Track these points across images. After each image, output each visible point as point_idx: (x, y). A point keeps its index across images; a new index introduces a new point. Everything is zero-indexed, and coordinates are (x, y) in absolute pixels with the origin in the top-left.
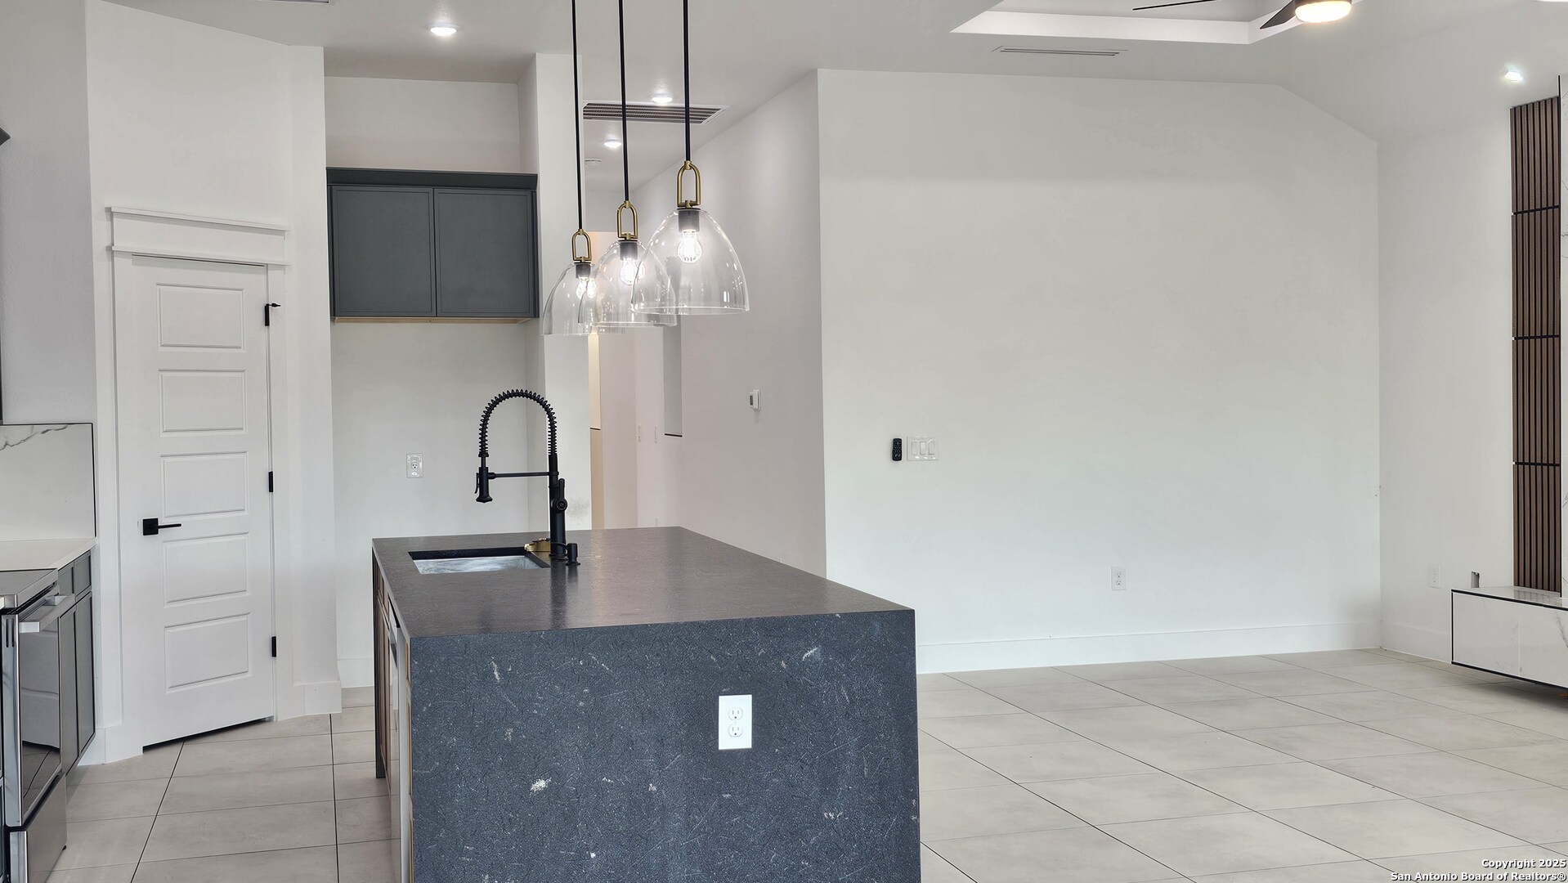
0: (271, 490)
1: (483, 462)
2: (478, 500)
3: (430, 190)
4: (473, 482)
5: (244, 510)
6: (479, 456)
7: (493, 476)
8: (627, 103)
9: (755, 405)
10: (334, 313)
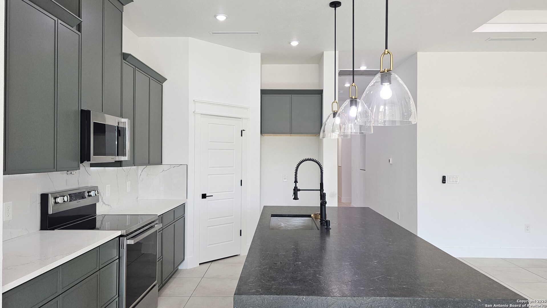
0: (241, 185)
1: (296, 185)
2: (294, 199)
3: (290, 95)
4: (292, 192)
5: (233, 191)
6: (294, 182)
7: (299, 190)
8: (355, 70)
9: (391, 162)
10: (261, 133)
